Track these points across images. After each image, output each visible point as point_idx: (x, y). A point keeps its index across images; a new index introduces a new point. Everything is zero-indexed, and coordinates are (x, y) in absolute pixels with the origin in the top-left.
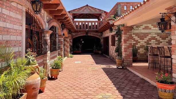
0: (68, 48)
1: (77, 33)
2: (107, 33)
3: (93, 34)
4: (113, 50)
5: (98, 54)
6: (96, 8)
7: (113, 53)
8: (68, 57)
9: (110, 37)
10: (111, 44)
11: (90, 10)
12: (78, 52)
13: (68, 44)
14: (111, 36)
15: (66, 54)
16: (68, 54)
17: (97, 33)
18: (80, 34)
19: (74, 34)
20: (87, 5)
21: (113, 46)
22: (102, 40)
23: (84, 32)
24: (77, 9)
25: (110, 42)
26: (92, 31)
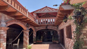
0: (27, 40)
1: (39, 27)
2: (62, 26)
3: (51, 28)
4: (70, 43)
5: (56, 43)
6: (53, 9)
7: (70, 47)
8: (27, 48)
9: (65, 29)
10: (66, 36)
11: (49, 10)
12: (40, 42)
13: (26, 36)
14: (65, 27)
15: (25, 45)
16: (26, 45)
17: (54, 27)
18: (41, 28)
19: (37, 28)
20: (46, 7)
21: (69, 39)
22: (59, 32)
23: (44, 26)
24: (39, 10)
25: (65, 34)
26: (51, 25)
